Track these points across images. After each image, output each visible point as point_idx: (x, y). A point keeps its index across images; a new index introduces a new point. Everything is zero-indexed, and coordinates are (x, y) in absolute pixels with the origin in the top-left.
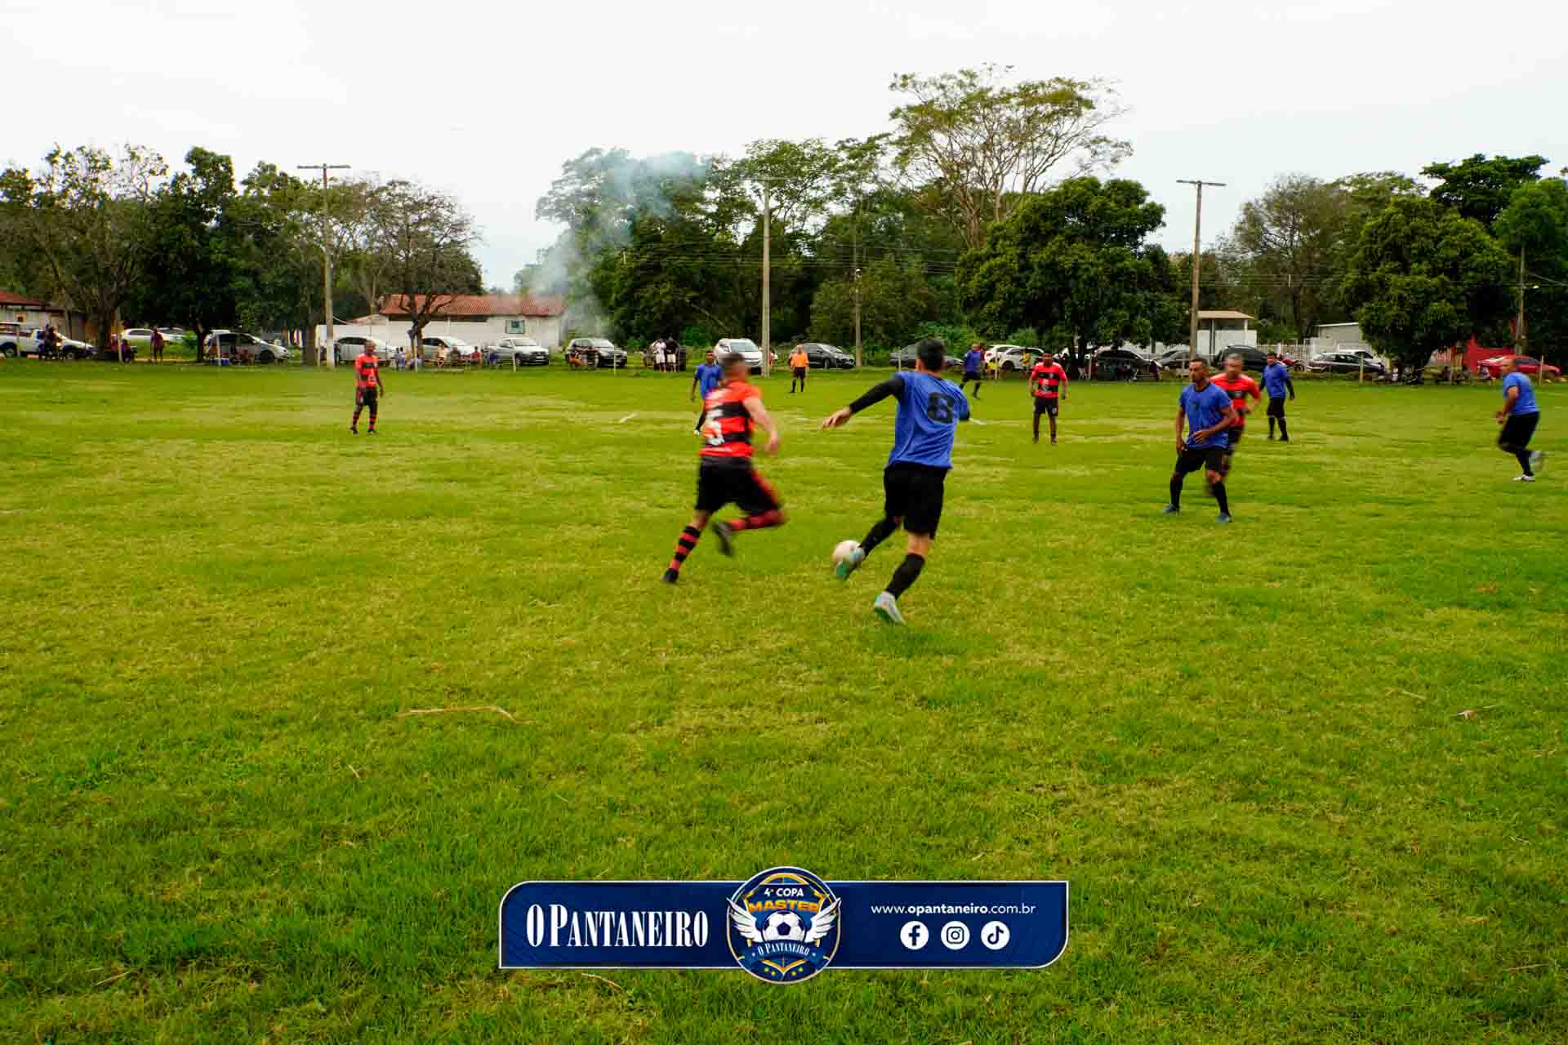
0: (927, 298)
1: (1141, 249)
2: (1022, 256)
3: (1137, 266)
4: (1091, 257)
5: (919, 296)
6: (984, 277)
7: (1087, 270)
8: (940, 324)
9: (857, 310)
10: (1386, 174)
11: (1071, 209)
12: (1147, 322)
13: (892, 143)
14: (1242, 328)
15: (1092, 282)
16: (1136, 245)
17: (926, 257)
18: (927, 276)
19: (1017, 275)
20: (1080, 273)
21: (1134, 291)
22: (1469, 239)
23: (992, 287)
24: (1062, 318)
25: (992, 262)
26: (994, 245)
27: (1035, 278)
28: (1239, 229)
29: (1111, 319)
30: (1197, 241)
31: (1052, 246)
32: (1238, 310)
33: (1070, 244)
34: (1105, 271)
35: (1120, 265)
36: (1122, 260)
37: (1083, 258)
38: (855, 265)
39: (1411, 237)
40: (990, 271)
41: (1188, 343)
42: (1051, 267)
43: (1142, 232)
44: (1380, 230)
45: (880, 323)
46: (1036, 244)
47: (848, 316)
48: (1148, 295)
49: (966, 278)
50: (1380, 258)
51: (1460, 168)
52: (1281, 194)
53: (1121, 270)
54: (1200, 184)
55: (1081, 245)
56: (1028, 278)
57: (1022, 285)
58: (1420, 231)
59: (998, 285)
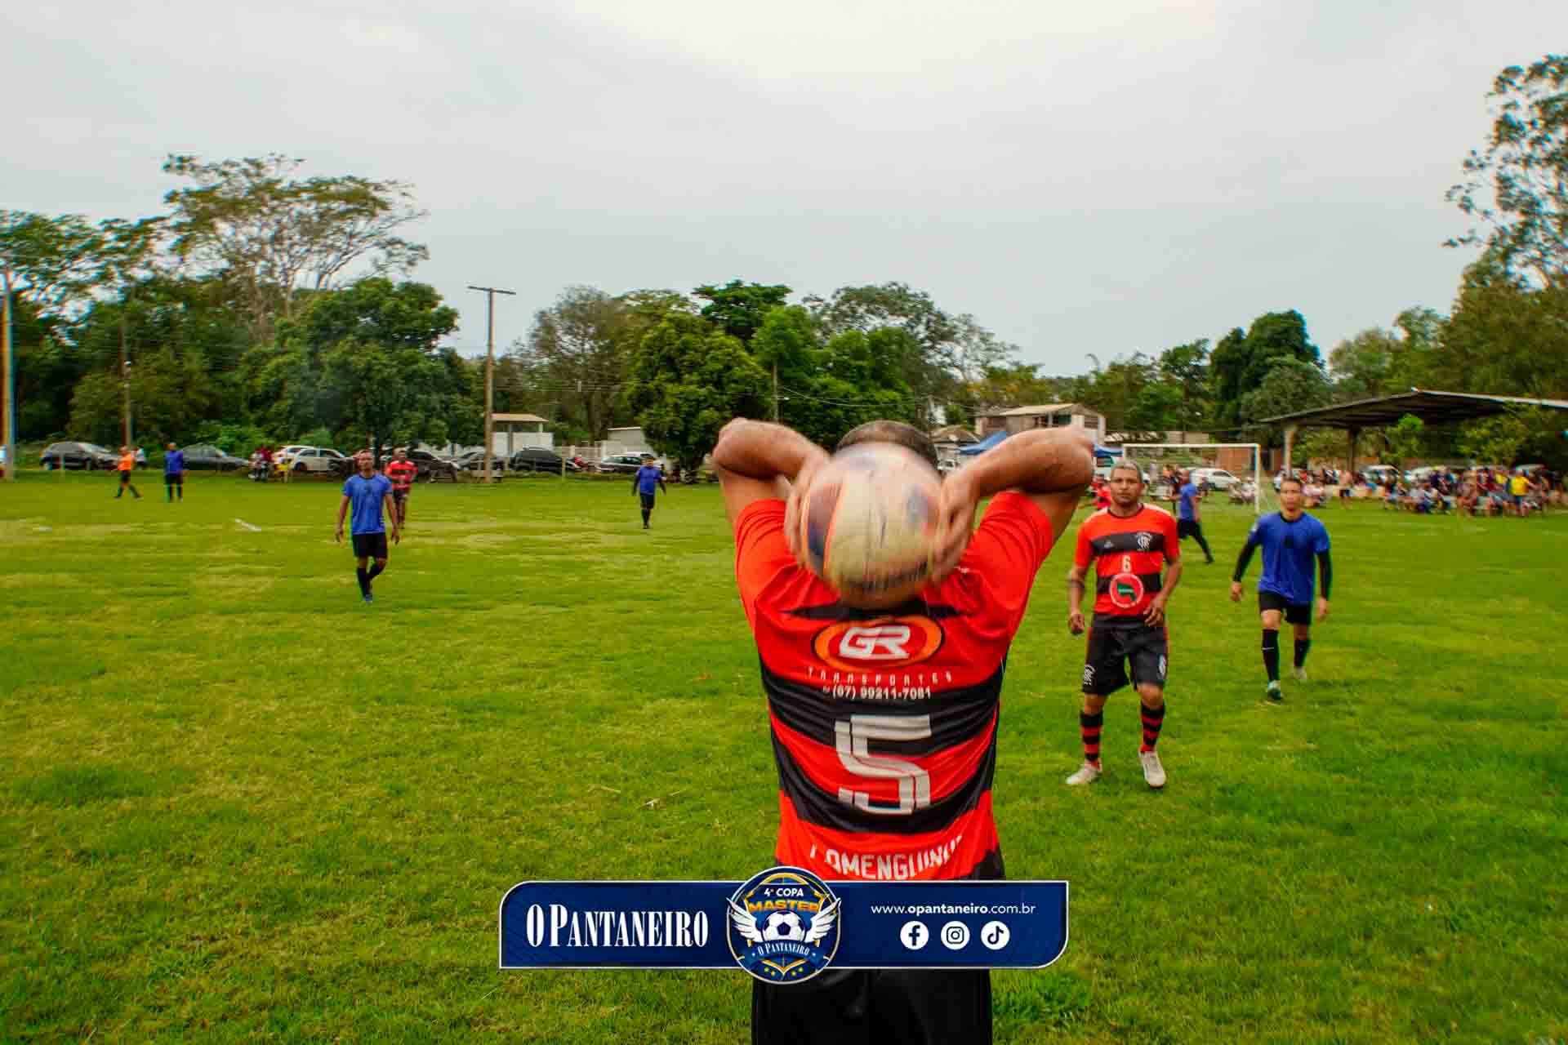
0: (209, 395)
1: (435, 352)
2: (312, 354)
3: (431, 369)
4: (384, 358)
5: (201, 392)
6: (271, 374)
7: (379, 371)
8: (226, 423)
9: (127, 406)
10: (665, 292)
11: (363, 310)
12: (443, 424)
13: (168, 228)
14: (536, 431)
15: (386, 383)
16: (430, 347)
17: (208, 351)
18: (210, 372)
19: (308, 373)
20: (372, 374)
21: (428, 393)
22: (729, 355)
23: (280, 385)
24: (355, 420)
25: (281, 360)
26: (282, 341)
27: (327, 377)
28: (534, 336)
29: (406, 420)
30: (490, 346)
31: (343, 345)
32: (534, 414)
33: (364, 343)
34: (399, 372)
35: (415, 367)
36: (416, 362)
37: (375, 358)
38: (124, 357)
39: (683, 351)
40: (278, 369)
41: (483, 445)
42: (343, 367)
43: (435, 335)
44: (657, 343)
45: (156, 421)
46: (327, 343)
47: (116, 412)
48: (444, 397)
49: (253, 374)
50: (658, 368)
51: (724, 291)
52: (573, 305)
53: (415, 371)
54: (491, 291)
55: (375, 346)
56: (319, 378)
57: (313, 385)
58: (691, 346)
59: (287, 384)
